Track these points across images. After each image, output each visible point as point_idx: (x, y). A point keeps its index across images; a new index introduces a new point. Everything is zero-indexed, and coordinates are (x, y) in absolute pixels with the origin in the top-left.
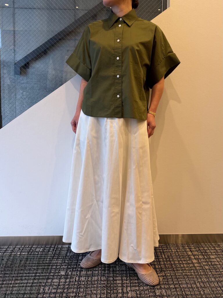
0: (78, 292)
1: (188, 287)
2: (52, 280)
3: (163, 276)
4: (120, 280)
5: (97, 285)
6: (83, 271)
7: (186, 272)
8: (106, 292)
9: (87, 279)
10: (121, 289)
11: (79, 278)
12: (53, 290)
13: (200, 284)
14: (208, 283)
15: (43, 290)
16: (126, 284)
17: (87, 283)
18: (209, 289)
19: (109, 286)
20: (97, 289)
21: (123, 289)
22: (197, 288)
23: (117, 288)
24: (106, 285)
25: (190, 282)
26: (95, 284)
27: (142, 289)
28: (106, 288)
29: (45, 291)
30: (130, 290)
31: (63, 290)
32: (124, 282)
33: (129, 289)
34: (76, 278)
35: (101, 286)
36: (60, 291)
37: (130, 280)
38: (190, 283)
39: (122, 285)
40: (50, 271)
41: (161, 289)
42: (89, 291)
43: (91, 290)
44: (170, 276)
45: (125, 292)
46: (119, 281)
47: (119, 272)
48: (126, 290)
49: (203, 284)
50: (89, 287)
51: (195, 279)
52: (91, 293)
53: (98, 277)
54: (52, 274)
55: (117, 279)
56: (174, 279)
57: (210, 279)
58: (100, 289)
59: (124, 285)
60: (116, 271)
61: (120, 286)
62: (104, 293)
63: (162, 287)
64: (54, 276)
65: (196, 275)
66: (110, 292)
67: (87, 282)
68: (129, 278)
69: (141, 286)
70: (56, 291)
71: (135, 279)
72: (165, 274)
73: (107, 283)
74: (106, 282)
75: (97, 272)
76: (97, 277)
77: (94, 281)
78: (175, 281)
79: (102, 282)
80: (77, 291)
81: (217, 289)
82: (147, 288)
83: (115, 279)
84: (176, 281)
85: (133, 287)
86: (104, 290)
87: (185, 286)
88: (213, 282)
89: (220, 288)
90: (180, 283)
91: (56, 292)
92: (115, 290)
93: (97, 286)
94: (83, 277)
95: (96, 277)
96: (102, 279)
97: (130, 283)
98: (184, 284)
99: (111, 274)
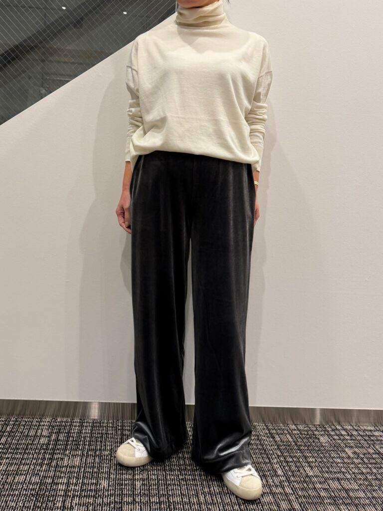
1: (182, 501)
3: (143, 480)
4: (64, 483)
5: (21, 491)
7: (186, 474)
9: (4, 480)
10: (62, 501)
13: (205, 498)
14: (221, 497)
16: (73, 491)
18: (219, 507)
19: (41, 493)
21: (65, 500)
22: (200, 504)
23: (55, 499)
24: (37, 493)
25: (188, 493)
26: (17, 490)
27: (100, 503)
28: (36, 498)
30: (77, 503)
33: (76, 500)
35: (26, 493)
37: (83, 484)
38: (188, 495)
39: (66, 493)
41: (134, 505)
43: (6, 500)
44: (155, 479)
45: (68, 507)
46: (63, 485)
47: (67, 469)
48: (71, 503)
49: (211, 497)
51: (199, 488)
52: (6, 506)
55: (60, 482)
56: (162, 486)
58: (23, 500)
59: (69, 494)
60: (61, 467)
61: (61, 495)
62: (28, 507)
63: (137, 501)
66: (40, 505)
67: (4, 485)
68: (81, 481)
69: (98, 497)
71: (91, 483)
72: (148, 477)
73: (39, 488)
74: (38, 485)
76: (25, 477)
77: (18, 483)
78: (162, 489)
79: (31, 486)
81: (233, 508)
82: (109, 500)
83: (56, 481)
84: (164, 489)
85: (85, 498)
86: (30, 501)
87: (178, 499)
90: (171, 493)
92: (50, 501)
95: (22, 477)
96: (33, 481)
97: (81, 489)
98: (177, 497)
99: (51, 472)
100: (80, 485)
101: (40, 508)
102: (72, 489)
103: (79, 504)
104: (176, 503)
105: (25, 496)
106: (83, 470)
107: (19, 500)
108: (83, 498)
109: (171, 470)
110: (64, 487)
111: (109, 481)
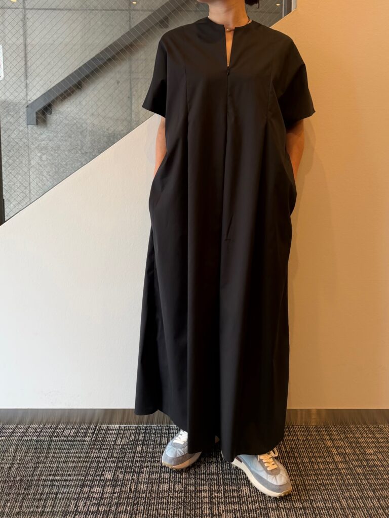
0: (134, 512)
1: (326, 507)
2: (90, 489)
4: (206, 490)
5: (168, 499)
6: (143, 473)
7: (323, 479)
8: (182, 513)
9: (150, 488)
10: (209, 509)
11: (137, 486)
12: (92, 507)
13: (347, 502)
14: (362, 501)
15: (75, 507)
16: (217, 498)
17: (151, 495)
18: (363, 512)
19: (187, 501)
20: (168, 507)
21: (212, 508)
22: (343, 508)
23: (202, 507)
24: (184, 501)
25: (329, 498)
26: (164, 498)
27: (246, 510)
28: (184, 505)
29: (77, 508)
30: (224, 510)
31: (108, 508)
32: (214, 496)
33: (222, 507)
34: (131, 484)
35: (174, 501)
36: (103, 509)
37: (225, 491)
38: (330, 500)
39: (211, 500)
40: (87, 473)
41: (278, 510)
42: (153, 511)
43: (156, 508)
45: (216, 514)
46: (206, 492)
47: (206, 477)
48: (218, 510)
49: (353, 501)
50: (154, 503)
51: (339, 492)
52: (158, 514)
53: (169, 485)
54: (90, 478)
55: (203, 489)
56: (302, 491)
57: (365, 492)
58: (172, 508)
59: (214, 501)
60: (199, 475)
61: (206, 503)
63: (281, 506)
64: (93, 482)
65: (340, 485)
66: (189, 512)
67: (151, 493)
68: (222, 489)
69: (243, 504)
70: (96, 509)
71: (233, 490)
73: (184, 496)
74: (183, 494)
75: (167, 476)
77: (163, 492)
78: (303, 494)
79: (177, 494)
80: (133, 510)
81: (377, 512)
82: (254, 506)
83: (198, 489)
84: (306, 495)
85: (230, 505)
86: (179, 509)
87: (321, 504)
88: (371, 498)
89: (383, 511)
90: (312, 498)
91: (97, 511)
92: (197, 509)
93: (168, 501)
94: (143, 484)
95: (166, 485)
96: (177, 489)
97: (224, 496)
98: (319, 502)
99: (191, 479)
100: (222, 492)
101: (190, 515)
102: (215, 496)
103: (226, 511)
104: (320, 509)
105: (173, 504)
106: (221, 476)
107: (169, 508)
108: (228, 505)
109: (307, 475)
110: (207, 494)
111: (249, 487)
